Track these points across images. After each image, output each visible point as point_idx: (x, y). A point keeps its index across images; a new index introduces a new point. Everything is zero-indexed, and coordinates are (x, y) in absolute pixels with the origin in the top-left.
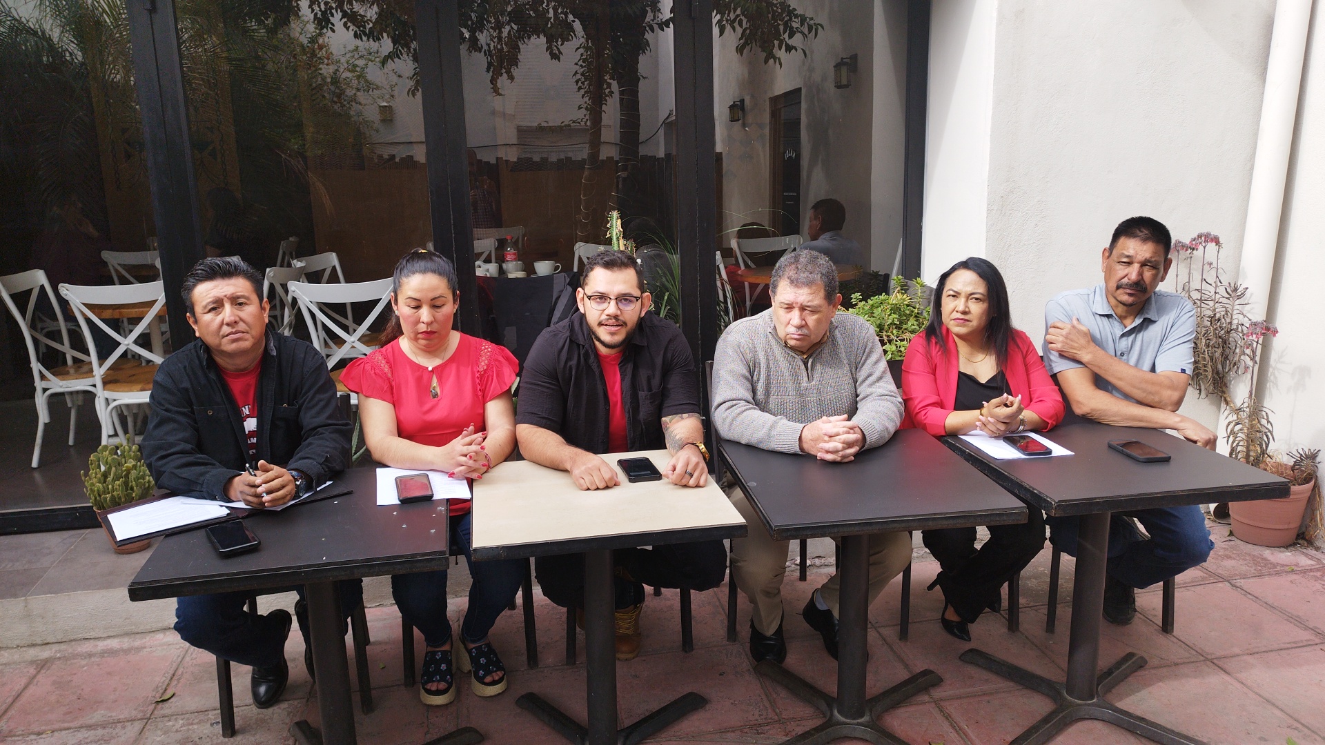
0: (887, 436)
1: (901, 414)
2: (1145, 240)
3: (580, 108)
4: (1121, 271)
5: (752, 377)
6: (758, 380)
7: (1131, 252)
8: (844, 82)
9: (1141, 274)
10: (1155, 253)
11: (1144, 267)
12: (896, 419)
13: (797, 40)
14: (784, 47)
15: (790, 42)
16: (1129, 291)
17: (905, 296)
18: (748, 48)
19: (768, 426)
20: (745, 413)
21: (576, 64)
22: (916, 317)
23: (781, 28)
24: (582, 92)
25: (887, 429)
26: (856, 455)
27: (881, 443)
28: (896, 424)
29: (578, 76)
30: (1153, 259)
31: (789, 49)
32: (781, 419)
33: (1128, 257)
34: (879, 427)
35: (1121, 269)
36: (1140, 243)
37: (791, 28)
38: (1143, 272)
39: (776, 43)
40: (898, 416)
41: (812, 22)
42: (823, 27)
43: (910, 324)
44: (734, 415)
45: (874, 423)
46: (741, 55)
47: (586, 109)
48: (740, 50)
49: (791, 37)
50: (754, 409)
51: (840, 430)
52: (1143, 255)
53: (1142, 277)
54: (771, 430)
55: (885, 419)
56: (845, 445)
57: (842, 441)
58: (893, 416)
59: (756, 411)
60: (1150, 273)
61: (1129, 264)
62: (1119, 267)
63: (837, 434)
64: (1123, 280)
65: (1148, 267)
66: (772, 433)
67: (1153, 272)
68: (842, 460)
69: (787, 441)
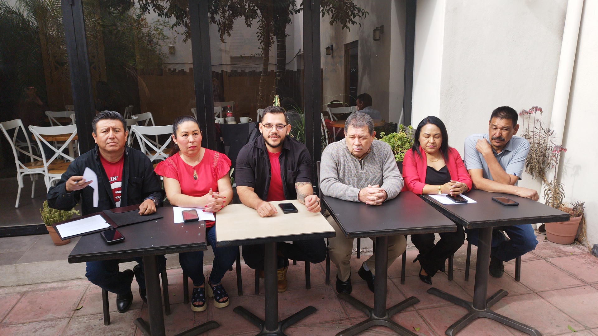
0: (396, 194)
1: (402, 185)
2: (502, 118)
3: (259, 48)
4: (494, 132)
5: (337, 168)
6: (340, 169)
7: (497, 123)
8: (378, 38)
12: (400, 187)
13: (357, 19)
14: (351, 22)
15: (354, 20)
16: (495, 141)
17: (404, 133)
18: (335, 22)
19: (344, 189)
20: (335, 184)
21: (258, 28)
22: (409, 142)
23: (350, 13)
24: (260, 41)
25: (397, 191)
26: (383, 203)
27: (394, 197)
28: (400, 189)
29: (259, 34)
30: (507, 126)
31: (353, 23)
33: (495, 126)
34: (393, 191)
36: (500, 119)
37: (354, 13)
38: (502, 132)
39: (348, 20)
41: (364, 11)
42: (368, 13)
43: (406, 146)
44: (330, 184)
45: (391, 188)
46: (332, 25)
47: (262, 49)
48: (331, 23)
49: (354, 17)
50: (339, 182)
51: (376, 191)
52: (501, 125)
53: (501, 134)
54: (346, 191)
55: (396, 187)
56: (378, 198)
57: (376, 196)
58: (399, 186)
59: (339, 183)
60: (505, 132)
61: (496, 128)
62: (492, 130)
63: (374, 193)
64: (494, 136)
65: (504, 130)
66: (346, 192)
67: (507, 132)
68: (376, 204)
69: (353, 196)
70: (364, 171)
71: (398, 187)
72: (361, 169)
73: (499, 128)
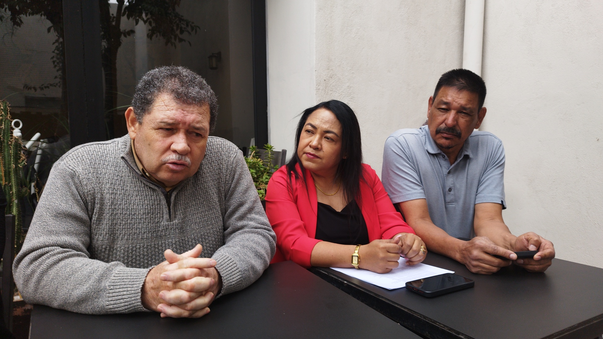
0: (252, 276)
1: (272, 249)
2: (461, 89)
3: (56, 77)
4: (441, 117)
7: (449, 99)
8: (214, 66)
9: (456, 120)
10: (469, 101)
11: (459, 114)
12: (266, 255)
13: (185, 36)
14: (177, 40)
15: (181, 36)
16: (445, 135)
17: (259, 160)
18: (154, 36)
19: (95, 276)
21: (54, 52)
23: (175, 28)
24: (57, 68)
25: (253, 267)
27: (244, 285)
28: (265, 261)
29: (55, 59)
30: (468, 106)
31: (181, 40)
32: (117, 265)
33: (446, 103)
34: (242, 266)
35: (440, 115)
36: (456, 91)
37: (181, 28)
38: (458, 118)
39: (173, 37)
40: (269, 251)
41: (193, 25)
42: (199, 28)
45: (236, 260)
46: (151, 39)
47: (60, 78)
48: (150, 36)
49: (182, 32)
50: (78, 255)
51: (188, 272)
52: (459, 102)
53: (457, 122)
54: (99, 280)
55: (252, 255)
56: (193, 294)
57: (189, 288)
58: (263, 252)
59: (80, 259)
60: (465, 119)
61: (447, 110)
62: (438, 113)
63: (183, 279)
64: (441, 126)
65: (463, 114)
66: (103, 284)
67: (467, 119)
68: (190, 315)
69: (125, 293)
70: (176, 221)
71: (258, 255)
72: (168, 216)
73: (454, 109)
